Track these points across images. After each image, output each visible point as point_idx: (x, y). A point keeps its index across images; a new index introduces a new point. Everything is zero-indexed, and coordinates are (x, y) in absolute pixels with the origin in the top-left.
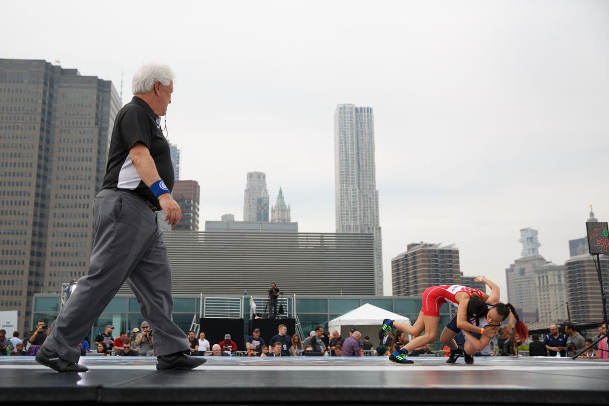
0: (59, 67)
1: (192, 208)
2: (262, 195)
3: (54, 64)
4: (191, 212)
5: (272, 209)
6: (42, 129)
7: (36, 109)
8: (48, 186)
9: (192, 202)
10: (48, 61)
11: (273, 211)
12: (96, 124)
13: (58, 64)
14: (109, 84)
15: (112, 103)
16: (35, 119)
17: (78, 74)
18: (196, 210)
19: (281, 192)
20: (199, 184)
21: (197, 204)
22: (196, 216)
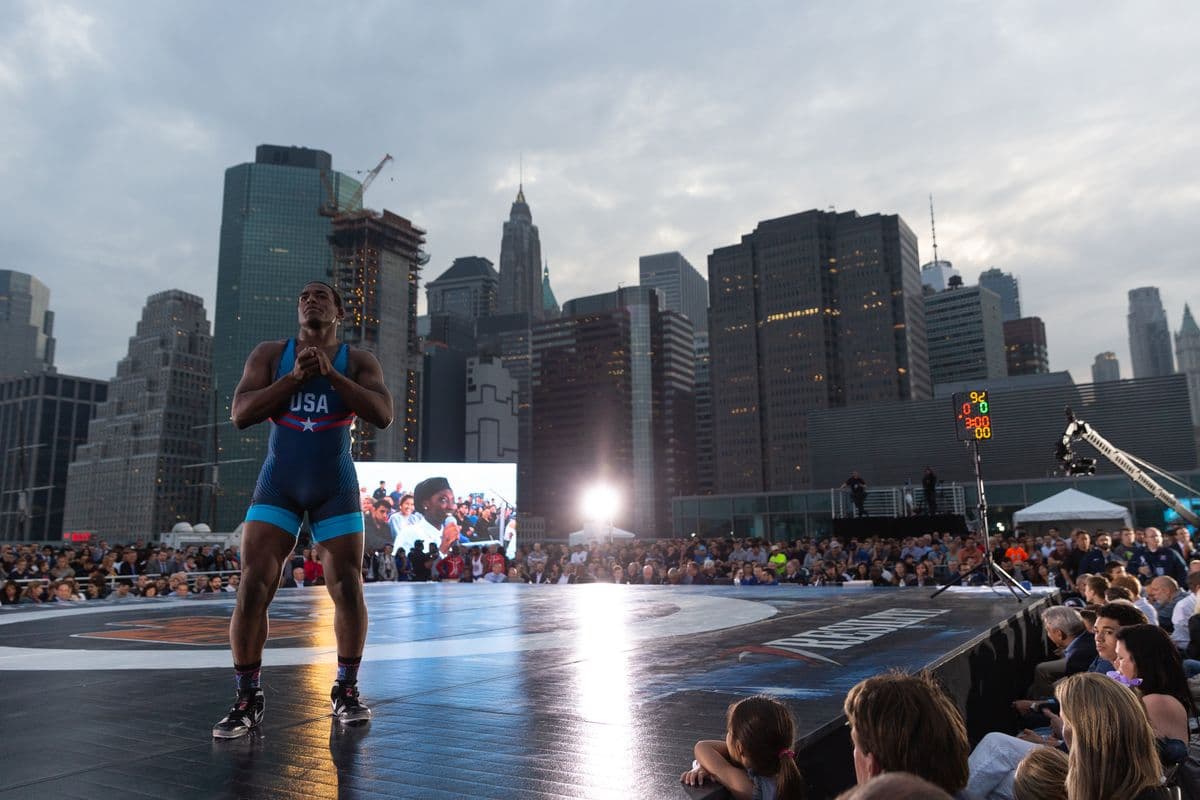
0: (833, 213)
1: (1036, 354)
2: (1154, 318)
3: (827, 211)
4: (1033, 358)
5: (1176, 335)
6: (824, 290)
7: (814, 267)
8: (840, 354)
9: (1035, 346)
10: (820, 209)
11: (1178, 339)
12: (886, 271)
13: (832, 210)
14: (895, 218)
15: (902, 241)
16: (814, 279)
17: (857, 216)
18: (1043, 355)
19: (1187, 310)
20: (1043, 320)
21: (1042, 347)
22: (1044, 363)
